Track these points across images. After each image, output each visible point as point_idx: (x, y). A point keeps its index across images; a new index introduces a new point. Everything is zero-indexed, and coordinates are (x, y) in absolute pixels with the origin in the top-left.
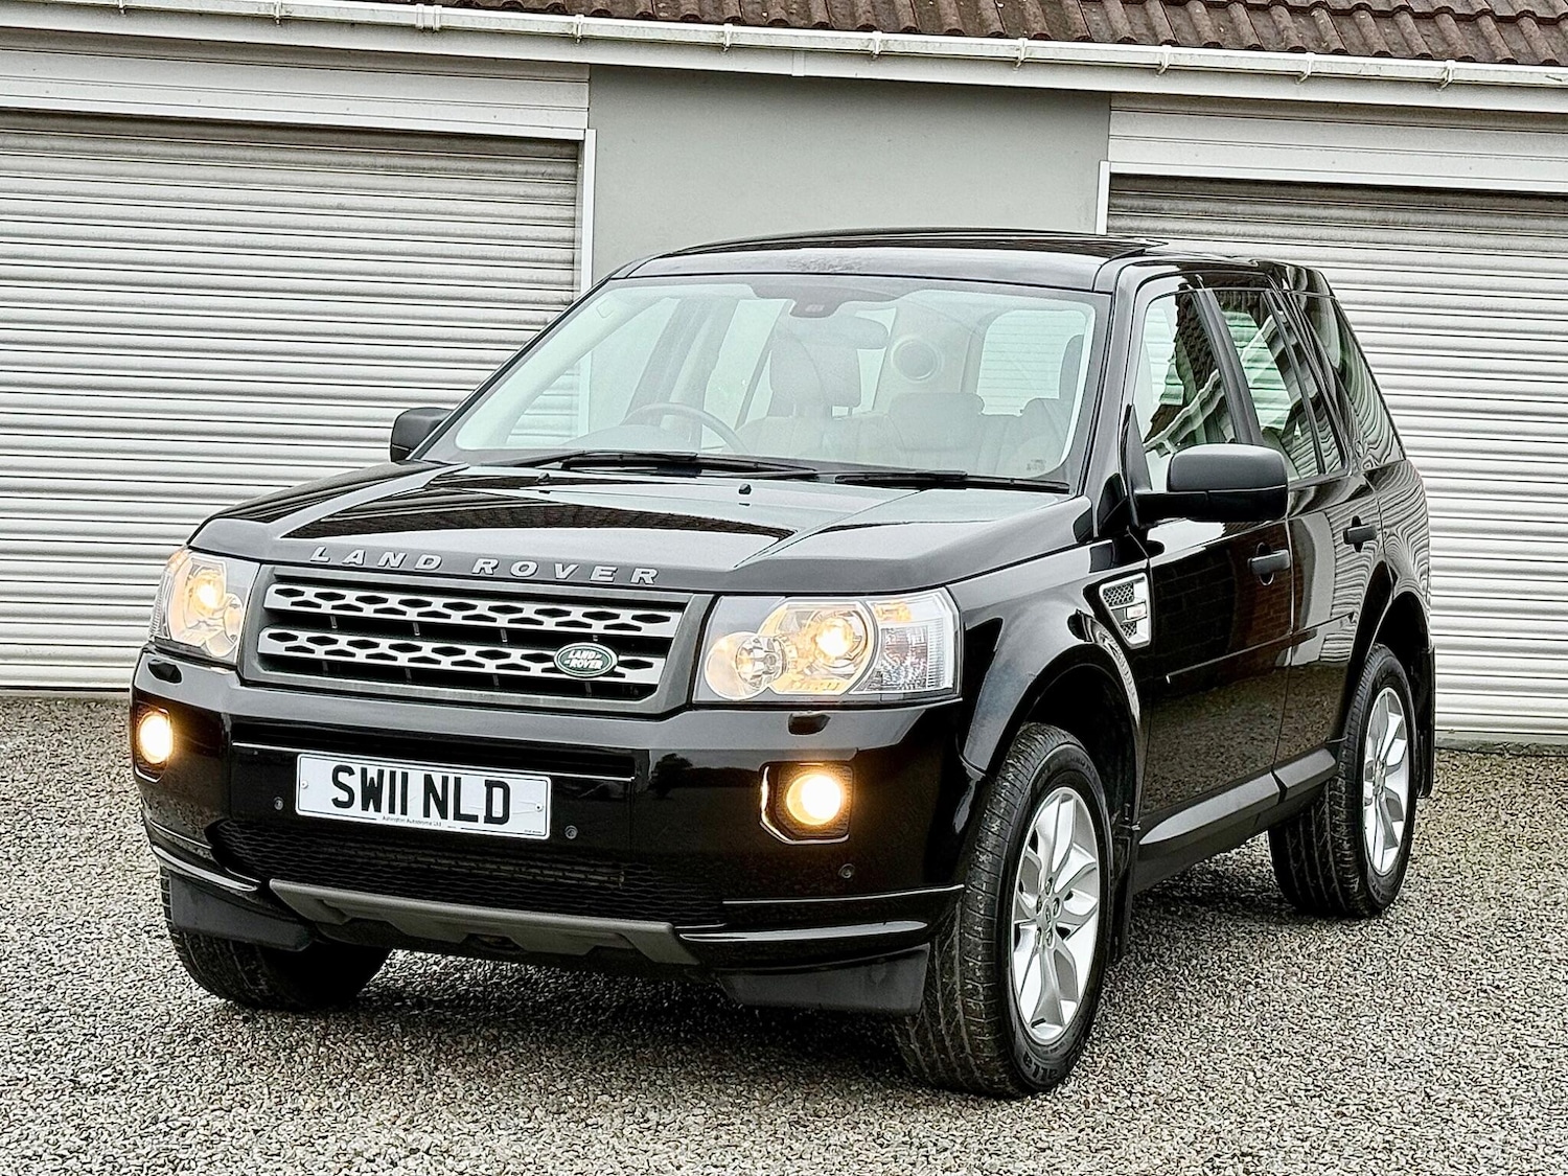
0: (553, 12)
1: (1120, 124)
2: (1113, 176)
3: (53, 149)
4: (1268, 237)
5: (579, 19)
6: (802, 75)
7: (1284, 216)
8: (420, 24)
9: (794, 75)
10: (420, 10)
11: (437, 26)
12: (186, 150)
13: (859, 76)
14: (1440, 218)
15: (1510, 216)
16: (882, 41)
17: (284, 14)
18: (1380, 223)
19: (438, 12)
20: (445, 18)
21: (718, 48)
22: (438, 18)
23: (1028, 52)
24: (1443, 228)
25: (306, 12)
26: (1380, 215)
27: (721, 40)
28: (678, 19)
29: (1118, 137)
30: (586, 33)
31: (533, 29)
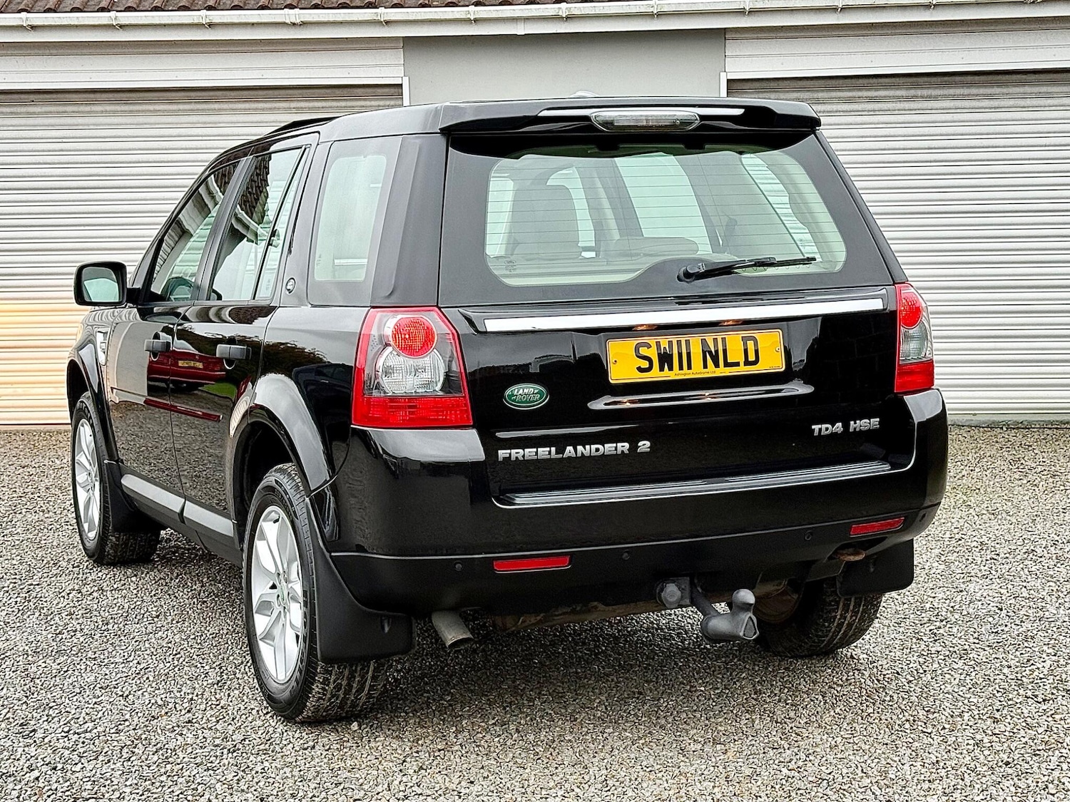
0: (368, 7)
1: (732, 48)
2: (729, 81)
3: (106, 111)
4: (840, 111)
5: (381, 10)
6: (523, 34)
7: (849, 97)
8: (288, 21)
9: (518, 34)
10: (287, 13)
11: (298, 21)
12: (181, 107)
13: (558, 32)
14: (952, 91)
15: (998, 86)
16: (567, 8)
17: (208, 21)
18: (913, 97)
19: (297, 13)
20: (302, 16)
21: (468, 21)
22: (297, 16)
23: (659, 7)
24: (954, 98)
25: (221, 18)
26: (912, 92)
27: (469, 16)
28: (444, 5)
29: (732, 57)
30: (387, 18)
31: (355, 18)
